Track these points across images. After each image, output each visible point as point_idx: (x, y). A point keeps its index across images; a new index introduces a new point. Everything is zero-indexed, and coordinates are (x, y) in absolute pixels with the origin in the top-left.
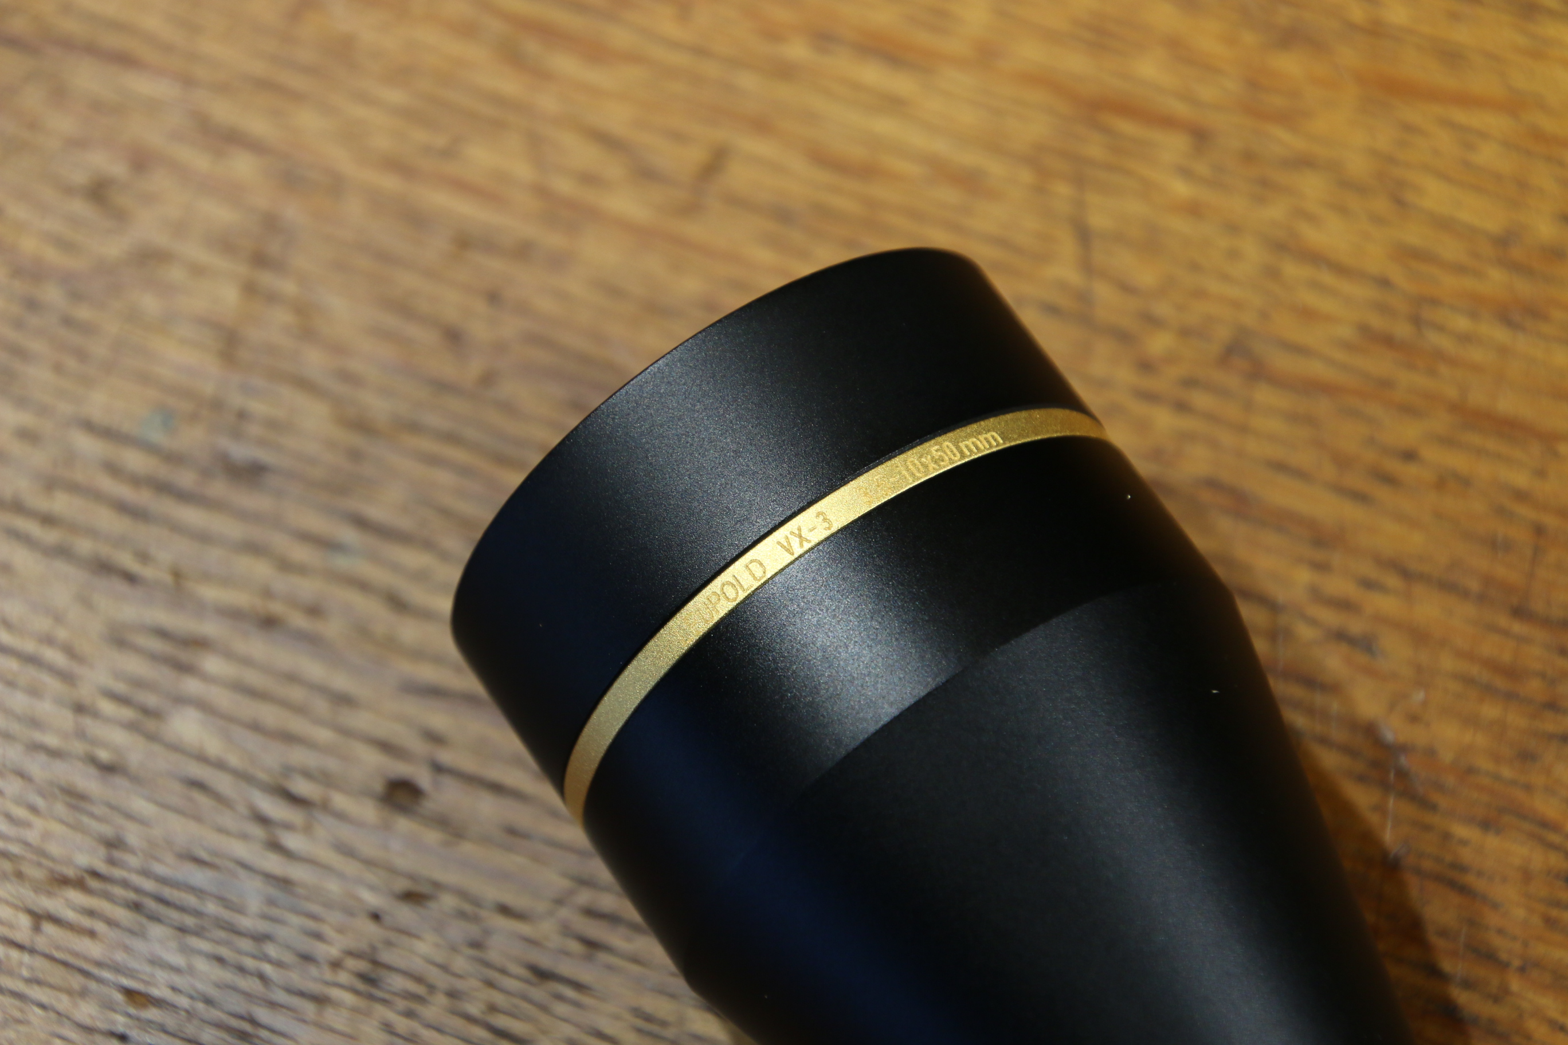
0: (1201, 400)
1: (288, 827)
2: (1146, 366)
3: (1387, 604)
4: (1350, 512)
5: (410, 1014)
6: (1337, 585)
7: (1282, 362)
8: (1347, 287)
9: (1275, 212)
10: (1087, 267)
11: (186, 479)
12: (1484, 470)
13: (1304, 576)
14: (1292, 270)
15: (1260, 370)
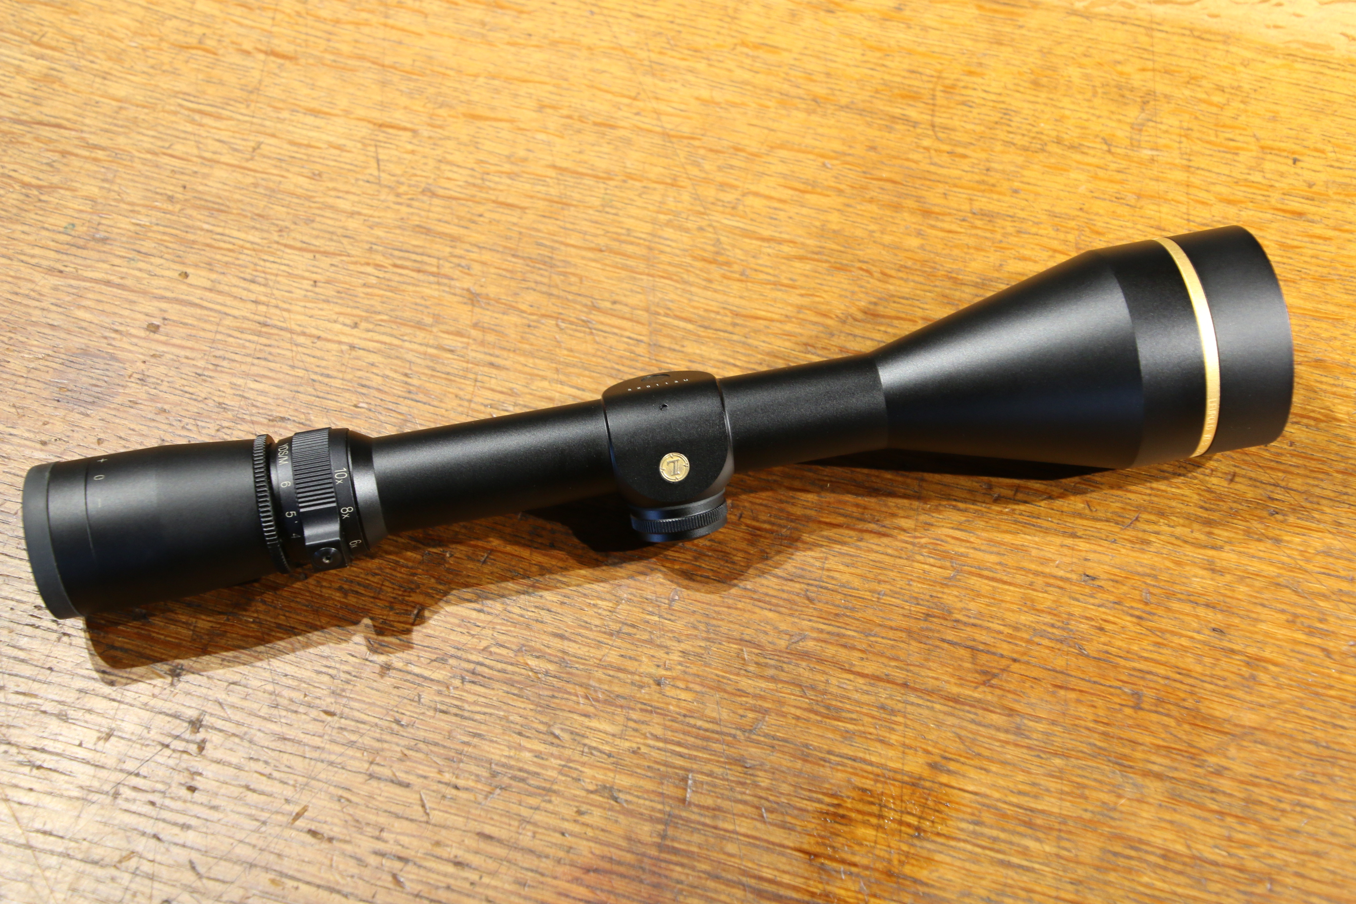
0: (415, 204)
1: (114, 339)
2: (398, 195)
3: (474, 256)
4: (462, 231)
5: (155, 388)
6: (458, 252)
7: (441, 192)
8: (461, 171)
9: (439, 152)
10: (379, 169)
11: (81, 242)
12: (504, 218)
13: (448, 249)
14: (444, 167)
15: (434, 195)
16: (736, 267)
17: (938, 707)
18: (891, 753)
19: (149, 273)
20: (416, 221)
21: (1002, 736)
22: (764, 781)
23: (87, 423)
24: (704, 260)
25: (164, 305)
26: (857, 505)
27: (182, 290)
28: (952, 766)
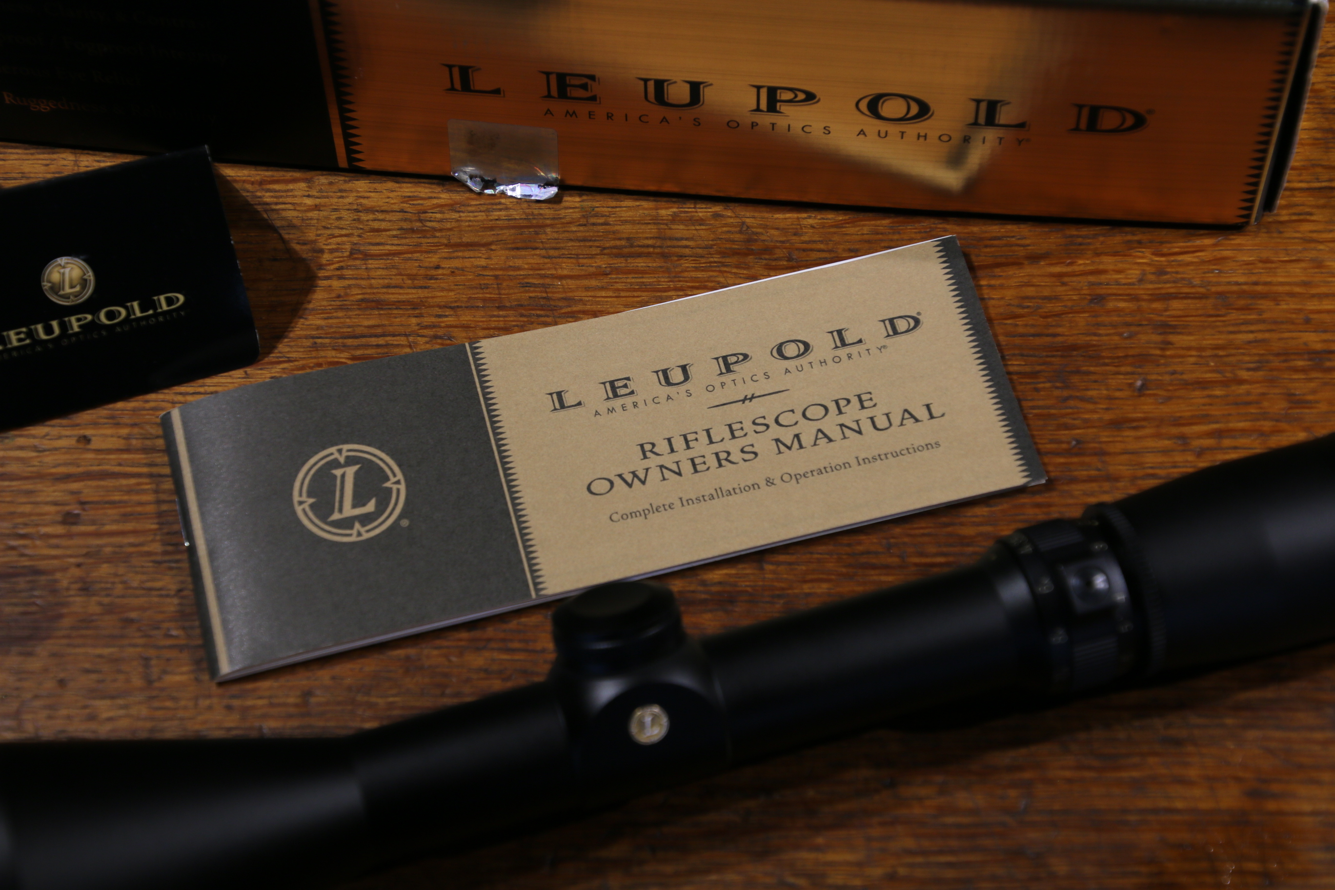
0: (346, 272)
1: (25, 546)
3: (450, 320)
4: (422, 293)
5: (108, 595)
6: (427, 320)
7: (374, 250)
12: (467, 263)
13: (414, 321)
14: (364, 217)
15: (367, 256)
16: (779, 253)
17: (1229, 721)
18: (1197, 792)
19: (35, 448)
20: (356, 294)
21: (1318, 736)
22: (1060, 867)
23: (34, 664)
24: (735, 253)
25: (75, 486)
26: (1038, 505)
27: (89, 460)
28: (1275, 788)
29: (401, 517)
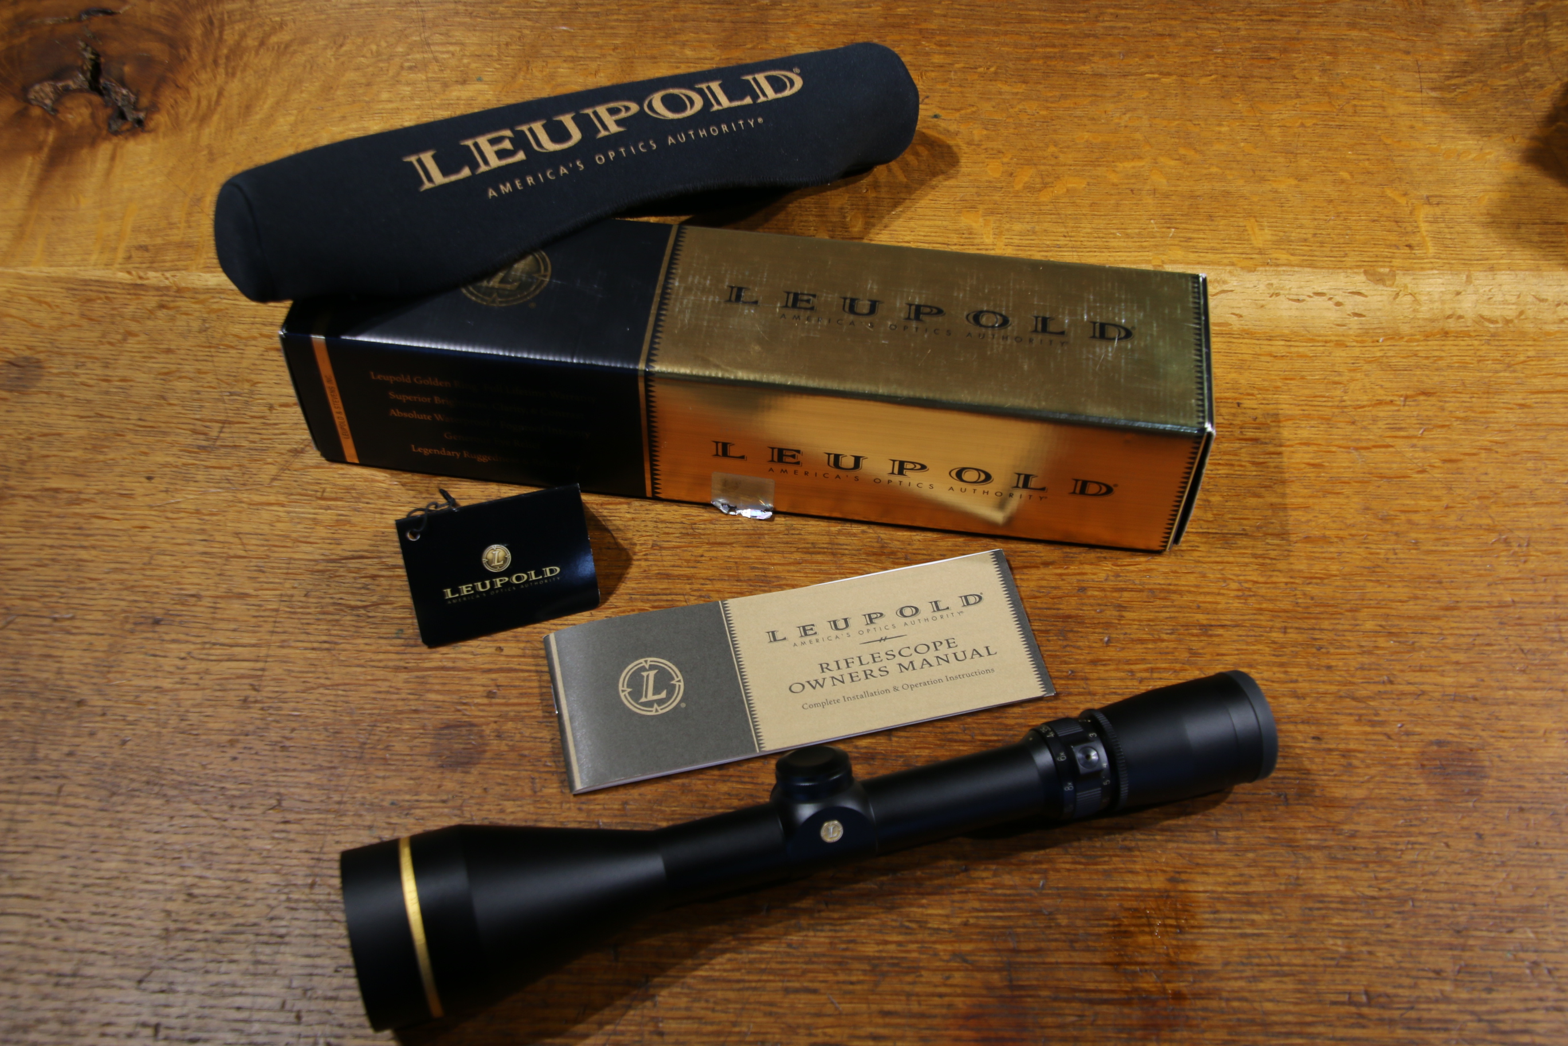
0: (649, 557)
1: (466, 710)
3: (709, 587)
4: (693, 571)
5: (512, 741)
6: (696, 586)
7: (666, 545)
11: (412, 642)
12: (719, 554)
13: (688, 587)
14: (660, 525)
15: (661, 548)
16: (900, 555)
17: (1158, 837)
18: (1141, 878)
19: (472, 653)
20: (655, 570)
21: (1208, 847)
22: (1063, 920)
23: (470, 779)
24: (875, 554)
25: (494, 676)
26: (1050, 708)
27: (502, 662)
28: (1184, 877)
29: (681, 701)
